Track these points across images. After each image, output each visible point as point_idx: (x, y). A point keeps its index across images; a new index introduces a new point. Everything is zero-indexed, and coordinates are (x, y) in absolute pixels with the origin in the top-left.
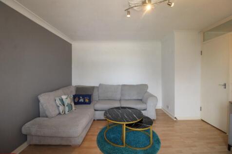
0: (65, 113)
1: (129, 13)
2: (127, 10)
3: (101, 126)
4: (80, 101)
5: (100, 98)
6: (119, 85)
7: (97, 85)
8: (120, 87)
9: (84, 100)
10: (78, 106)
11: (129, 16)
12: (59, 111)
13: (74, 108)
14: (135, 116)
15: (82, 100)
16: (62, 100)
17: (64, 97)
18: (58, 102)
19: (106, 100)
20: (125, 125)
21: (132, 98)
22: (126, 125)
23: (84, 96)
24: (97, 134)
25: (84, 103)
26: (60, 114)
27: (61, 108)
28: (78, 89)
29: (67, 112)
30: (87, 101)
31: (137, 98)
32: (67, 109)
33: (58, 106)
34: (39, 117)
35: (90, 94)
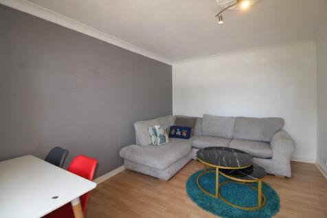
0: (157, 145)
1: (221, 18)
2: (218, 15)
3: (197, 168)
4: (177, 133)
5: (203, 133)
6: (232, 118)
7: (201, 116)
8: (234, 121)
9: (182, 133)
10: (173, 139)
11: (221, 22)
12: (151, 140)
13: (167, 141)
14: (238, 161)
15: (178, 133)
16: (154, 130)
17: (157, 127)
18: (151, 132)
19: (211, 136)
20: (217, 169)
21: (252, 139)
22: (220, 170)
23: (181, 129)
24: (190, 175)
25: (181, 137)
26: (152, 144)
27: (153, 138)
28: (178, 119)
29: (159, 144)
30: (185, 134)
31: (260, 140)
32: (159, 140)
33: (151, 136)
34: (135, 144)
35: (189, 126)
